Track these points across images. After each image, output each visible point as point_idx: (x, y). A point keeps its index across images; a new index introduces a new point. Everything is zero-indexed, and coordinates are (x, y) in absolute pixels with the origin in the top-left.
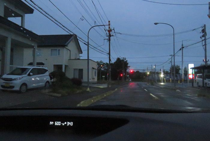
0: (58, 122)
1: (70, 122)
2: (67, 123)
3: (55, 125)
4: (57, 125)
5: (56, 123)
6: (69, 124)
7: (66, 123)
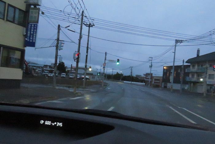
0: (48, 122)
1: (60, 122)
2: (57, 123)
3: (46, 124)
4: (47, 125)
5: (46, 122)
6: (59, 125)
7: (55, 123)
